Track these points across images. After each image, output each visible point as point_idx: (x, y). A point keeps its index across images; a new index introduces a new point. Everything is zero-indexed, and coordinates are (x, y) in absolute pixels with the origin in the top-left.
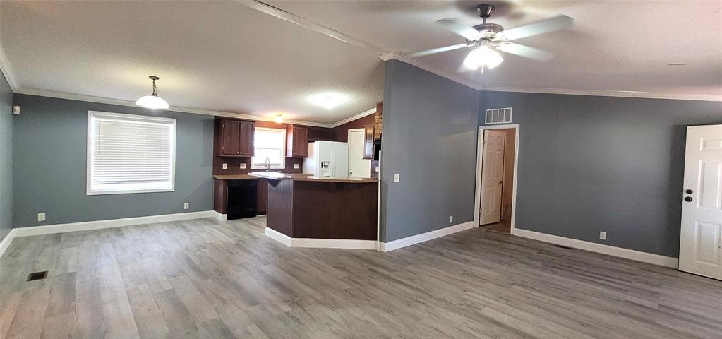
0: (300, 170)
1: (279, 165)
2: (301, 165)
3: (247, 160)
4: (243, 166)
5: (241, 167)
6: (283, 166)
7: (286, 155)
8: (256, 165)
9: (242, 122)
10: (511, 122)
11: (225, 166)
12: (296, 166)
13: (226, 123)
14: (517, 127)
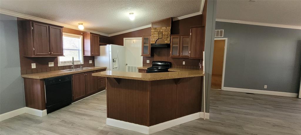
0: (93, 65)
1: (79, 61)
2: (93, 61)
3: (54, 59)
4: (51, 65)
5: (50, 66)
6: (82, 62)
7: (84, 54)
8: (62, 62)
9: (51, 27)
10: (223, 37)
11: (34, 66)
12: (91, 62)
13: (35, 26)
14: (226, 39)
